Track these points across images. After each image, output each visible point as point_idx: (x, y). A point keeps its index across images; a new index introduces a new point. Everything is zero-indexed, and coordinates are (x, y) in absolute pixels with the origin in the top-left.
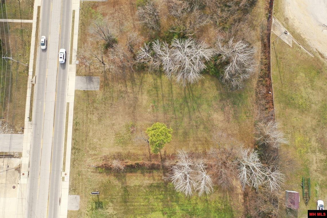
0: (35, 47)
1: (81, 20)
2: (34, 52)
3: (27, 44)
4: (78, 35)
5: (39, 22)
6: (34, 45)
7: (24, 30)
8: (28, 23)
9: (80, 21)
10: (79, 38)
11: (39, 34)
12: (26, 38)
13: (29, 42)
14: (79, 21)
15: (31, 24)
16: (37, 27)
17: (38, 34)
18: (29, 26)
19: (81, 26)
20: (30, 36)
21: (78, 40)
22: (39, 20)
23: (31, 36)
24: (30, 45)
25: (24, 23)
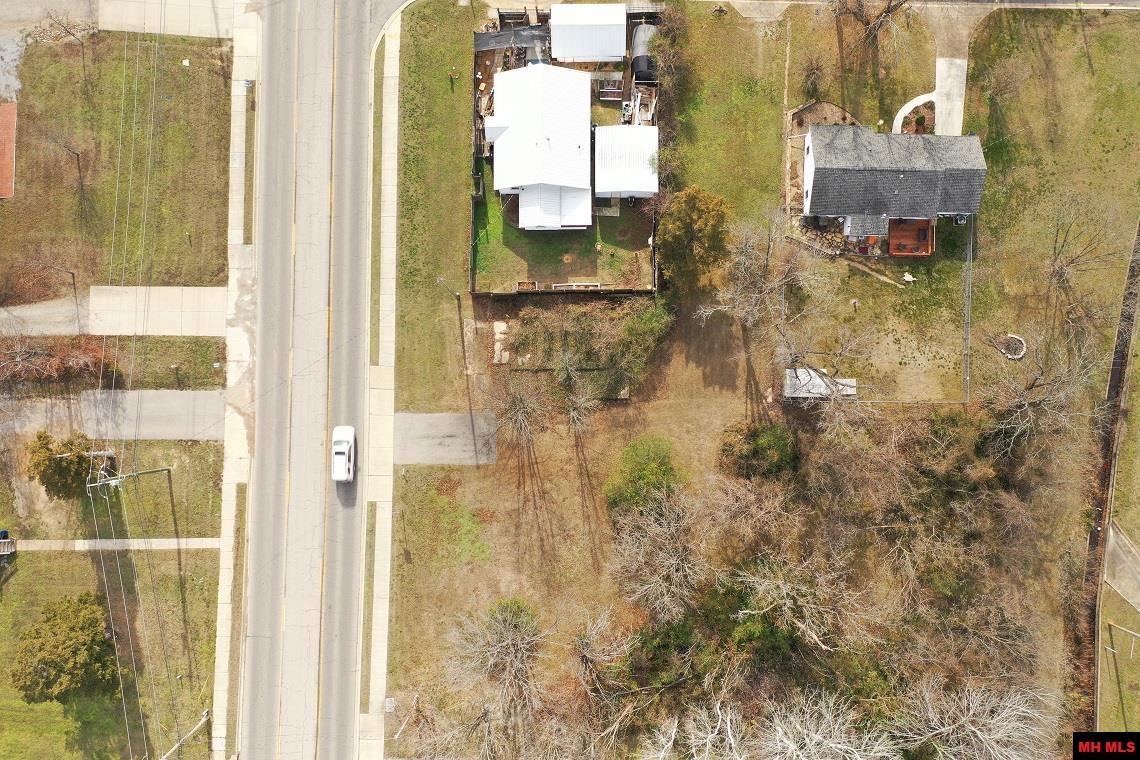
0: (231, 641)
1: (401, 542)
2: (231, 664)
3: (203, 634)
4: (391, 600)
5: (243, 548)
6: (229, 634)
7: (190, 581)
8: (204, 550)
9: (396, 544)
10: (394, 614)
11: (246, 593)
12: (196, 611)
13: (210, 624)
14: (392, 544)
15: (214, 555)
16: (235, 565)
17: (241, 594)
18: (209, 563)
19: (400, 566)
20: (211, 602)
21: (390, 621)
22: (243, 538)
23: (215, 601)
24: (212, 638)
25: (187, 551)
